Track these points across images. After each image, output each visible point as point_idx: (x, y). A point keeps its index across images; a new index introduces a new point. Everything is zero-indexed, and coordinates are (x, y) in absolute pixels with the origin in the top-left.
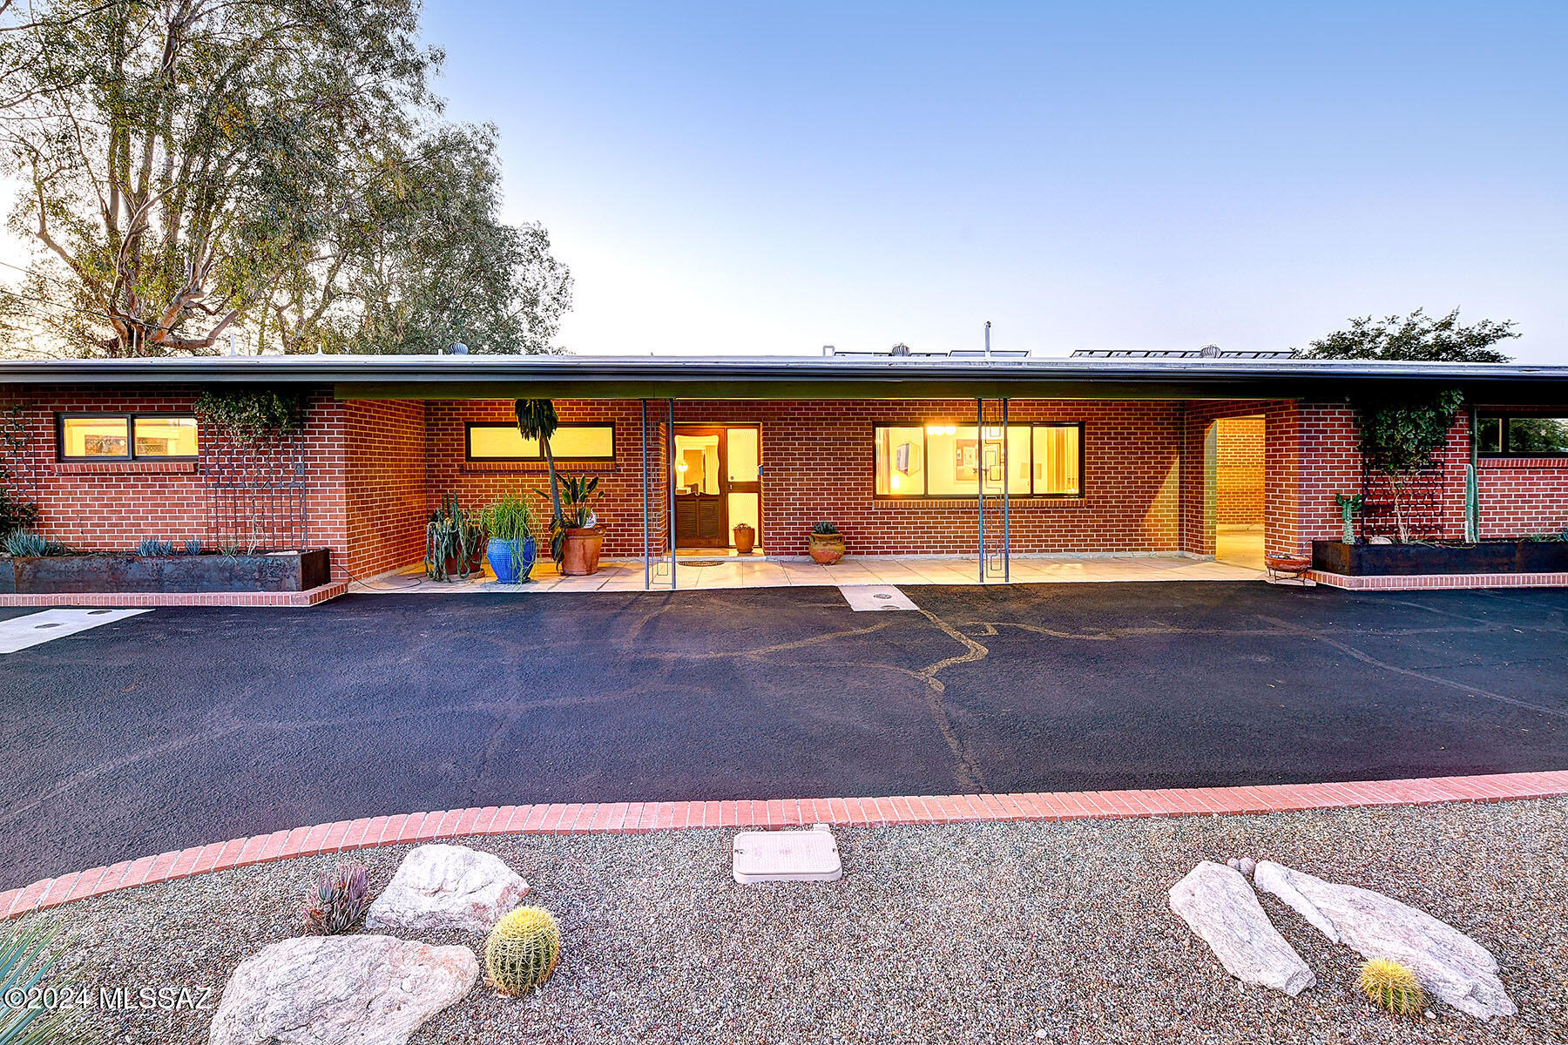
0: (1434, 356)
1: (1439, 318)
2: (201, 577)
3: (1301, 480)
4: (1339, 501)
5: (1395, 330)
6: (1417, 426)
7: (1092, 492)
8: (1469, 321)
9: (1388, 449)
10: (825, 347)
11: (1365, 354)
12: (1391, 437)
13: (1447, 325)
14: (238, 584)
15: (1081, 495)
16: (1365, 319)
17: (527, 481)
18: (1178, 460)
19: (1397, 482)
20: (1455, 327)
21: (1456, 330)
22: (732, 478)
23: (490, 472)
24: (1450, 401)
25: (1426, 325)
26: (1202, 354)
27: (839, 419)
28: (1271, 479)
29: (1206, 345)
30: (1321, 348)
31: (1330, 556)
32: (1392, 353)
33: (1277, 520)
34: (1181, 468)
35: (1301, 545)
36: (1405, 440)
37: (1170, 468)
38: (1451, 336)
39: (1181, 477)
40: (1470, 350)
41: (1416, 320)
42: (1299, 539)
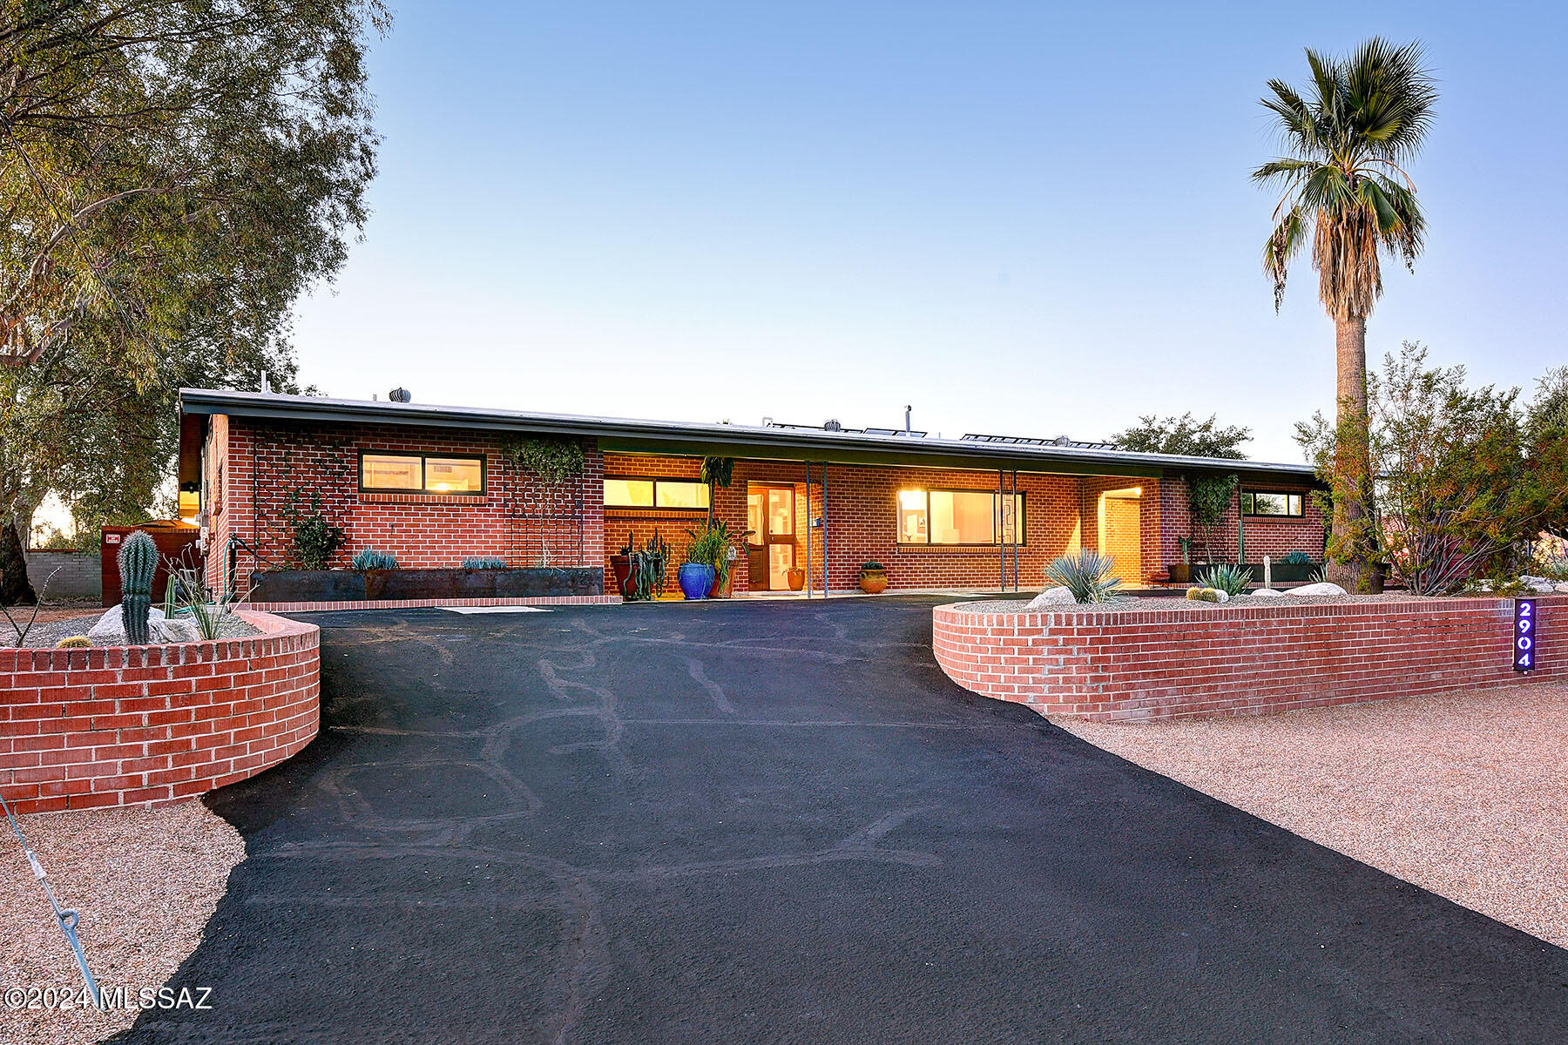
0: (1199, 452)
1: (1202, 422)
2: (526, 585)
3: (1162, 528)
4: (1180, 541)
5: (1171, 429)
6: (1217, 496)
7: (1030, 542)
8: (1221, 426)
9: (1203, 509)
10: (765, 418)
11: (1154, 448)
12: (1205, 502)
13: (1207, 428)
14: (556, 590)
15: (1024, 544)
16: (1151, 418)
17: (645, 527)
18: (1079, 521)
19: (1206, 530)
20: (1213, 430)
21: (1213, 432)
22: (772, 531)
23: (636, 519)
24: (1232, 481)
25: (1193, 427)
26: (1055, 443)
27: (874, 483)
28: (1144, 529)
29: (1060, 435)
30: (1122, 442)
31: (1179, 573)
32: (1171, 447)
33: (1149, 554)
34: (1082, 526)
35: (1162, 568)
36: (1212, 503)
37: (1075, 526)
38: (1211, 437)
39: (1082, 533)
40: (1223, 449)
41: (1186, 421)
42: (1162, 565)
